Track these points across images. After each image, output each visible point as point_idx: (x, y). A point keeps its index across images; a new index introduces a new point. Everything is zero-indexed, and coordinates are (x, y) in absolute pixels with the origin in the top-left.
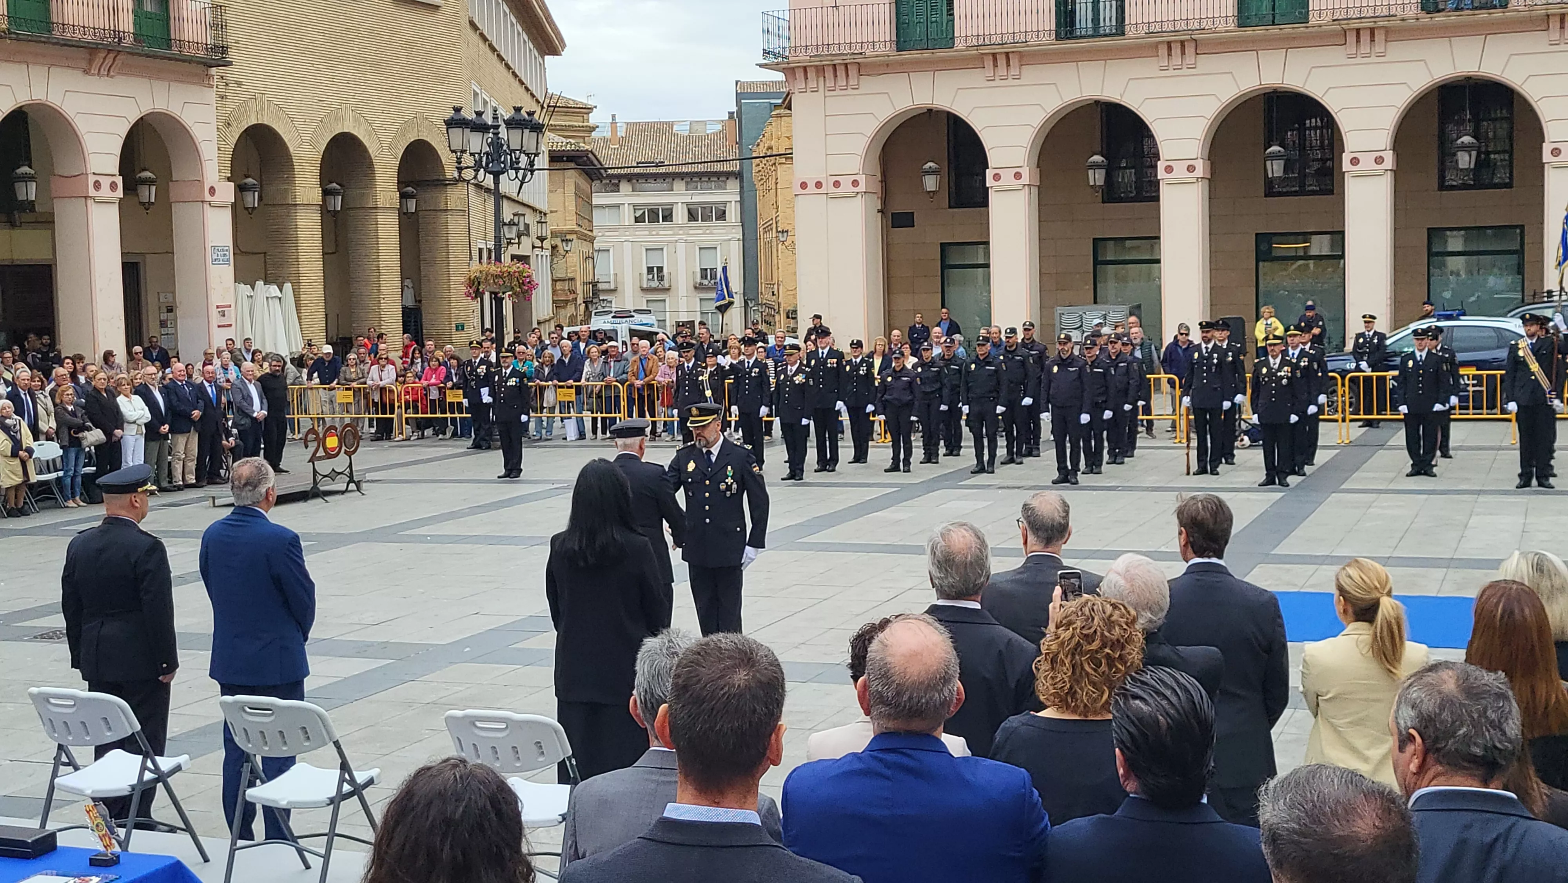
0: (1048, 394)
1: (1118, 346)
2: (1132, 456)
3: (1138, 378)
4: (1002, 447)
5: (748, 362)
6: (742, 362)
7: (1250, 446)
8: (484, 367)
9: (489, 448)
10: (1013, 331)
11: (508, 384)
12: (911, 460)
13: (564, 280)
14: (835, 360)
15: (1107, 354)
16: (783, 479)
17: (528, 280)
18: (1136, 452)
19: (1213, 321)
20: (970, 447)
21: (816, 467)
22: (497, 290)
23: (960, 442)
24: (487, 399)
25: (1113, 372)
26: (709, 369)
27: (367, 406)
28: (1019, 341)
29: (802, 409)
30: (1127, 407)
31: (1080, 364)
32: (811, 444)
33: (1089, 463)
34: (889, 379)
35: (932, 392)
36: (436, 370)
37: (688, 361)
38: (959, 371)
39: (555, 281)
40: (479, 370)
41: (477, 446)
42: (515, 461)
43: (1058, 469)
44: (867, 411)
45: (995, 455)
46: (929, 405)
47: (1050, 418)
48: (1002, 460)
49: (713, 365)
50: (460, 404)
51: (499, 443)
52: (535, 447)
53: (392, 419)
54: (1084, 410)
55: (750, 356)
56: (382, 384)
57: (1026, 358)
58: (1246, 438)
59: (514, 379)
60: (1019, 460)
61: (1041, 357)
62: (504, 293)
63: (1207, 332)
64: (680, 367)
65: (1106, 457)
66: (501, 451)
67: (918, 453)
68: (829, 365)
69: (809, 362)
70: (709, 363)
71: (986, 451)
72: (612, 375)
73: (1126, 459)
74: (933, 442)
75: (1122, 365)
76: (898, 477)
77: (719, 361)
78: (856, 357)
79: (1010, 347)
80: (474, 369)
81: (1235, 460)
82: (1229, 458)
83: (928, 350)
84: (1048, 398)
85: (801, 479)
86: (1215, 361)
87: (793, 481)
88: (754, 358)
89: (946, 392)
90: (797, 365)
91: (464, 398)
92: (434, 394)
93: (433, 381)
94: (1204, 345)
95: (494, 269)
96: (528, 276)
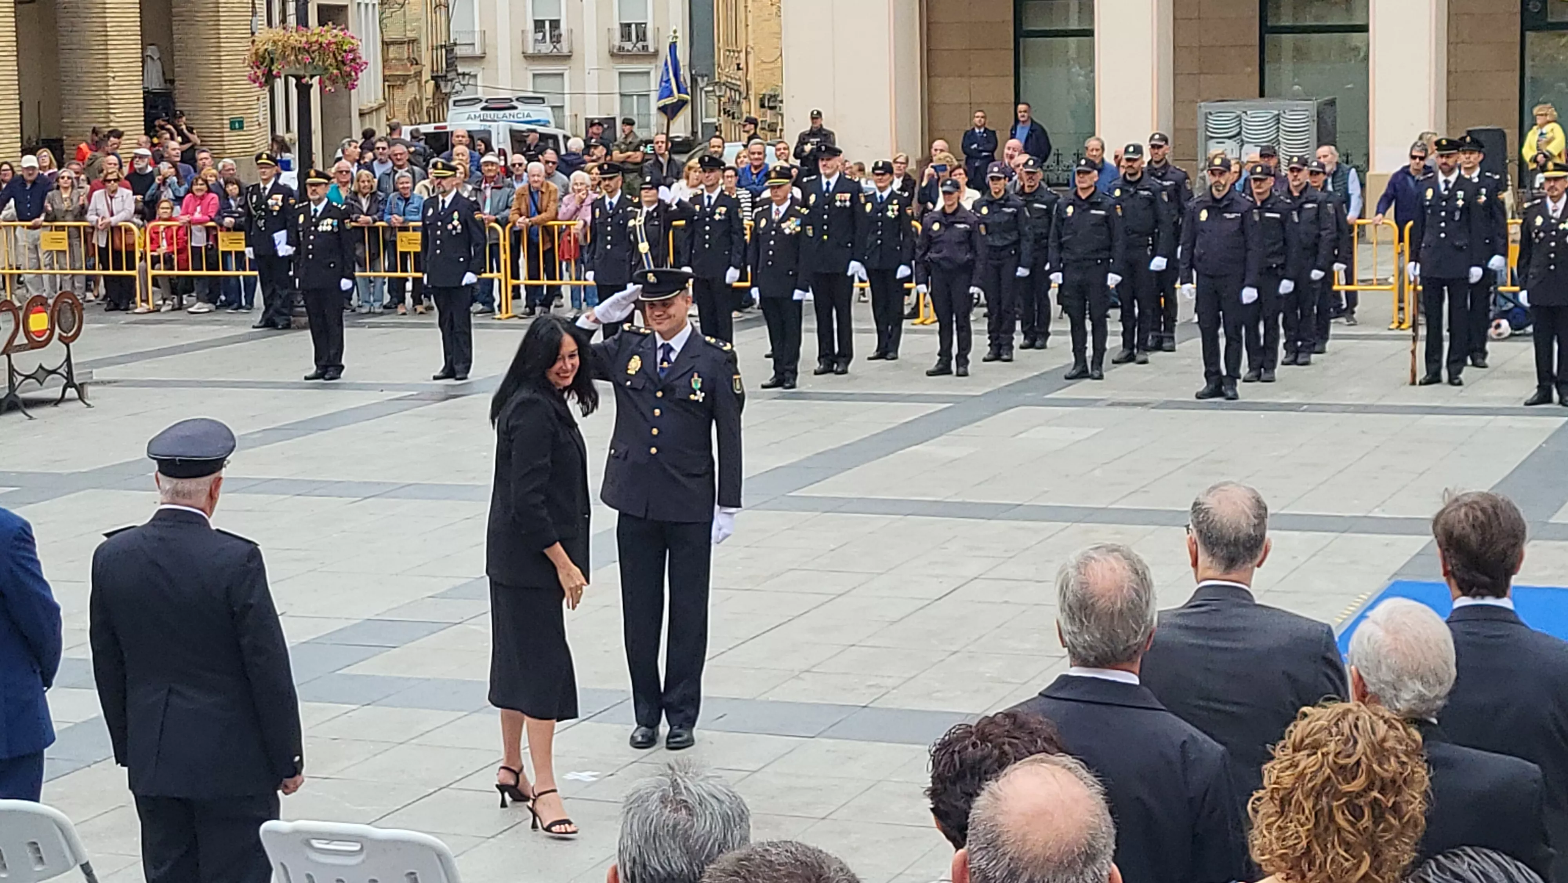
0: (1193, 254)
1: (1304, 177)
2: (1322, 352)
3: (1334, 228)
4: (1114, 334)
5: (709, 198)
6: (697, 199)
7: (1511, 335)
8: (280, 197)
9: (287, 327)
10: (1138, 150)
11: (320, 229)
12: (969, 356)
13: (402, 43)
14: (848, 196)
15: (1285, 189)
16: (764, 387)
17: (351, 56)
18: (1329, 345)
19: (1456, 138)
20: (1063, 333)
21: (817, 366)
22: (302, 73)
23: (1047, 324)
24: (284, 249)
25: (1296, 220)
26: (645, 209)
27: (89, 255)
28: (1145, 165)
29: (796, 274)
30: (1316, 274)
31: (1244, 208)
32: (809, 326)
33: (1254, 364)
34: (936, 226)
35: (1006, 246)
36: (202, 198)
37: (611, 194)
38: (1048, 211)
39: (386, 44)
40: (270, 202)
41: (269, 323)
42: (332, 352)
43: (1207, 375)
44: (899, 276)
45: (1105, 350)
46: (998, 269)
47: (1194, 291)
48: (1116, 358)
49: (650, 203)
50: (240, 255)
51: (305, 320)
52: (362, 326)
53: (132, 279)
54: (1246, 282)
55: (711, 187)
56: (113, 220)
57: (1156, 193)
58: (1504, 323)
59: (329, 221)
60: (1140, 357)
61: (1179, 192)
62: (312, 77)
63: (1448, 156)
64: (597, 204)
65: (1282, 353)
66: (309, 332)
67: (981, 343)
68: (838, 204)
69: (805, 197)
70: (644, 199)
71: (1089, 344)
72: (487, 210)
73: (1314, 357)
74: (1004, 327)
75: (1309, 206)
76: (948, 385)
77: (661, 196)
78: (882, 189)
79: (1131, 175)
80: (262, 201)
81: (1487, 361)
82: (1479, 356)
83: (999, 179)
84: (1191, 260)
85: (793, 387)
86: (1460, 203)
87: (780, 389)
88: (718, 190)
89: (1026, 247)
90: (788, 202)
91: (247, 246)
92: (199, 239)
93: (198, 215)
94: (1441, 178)
95: (296, 38)
96: (351, 51)
